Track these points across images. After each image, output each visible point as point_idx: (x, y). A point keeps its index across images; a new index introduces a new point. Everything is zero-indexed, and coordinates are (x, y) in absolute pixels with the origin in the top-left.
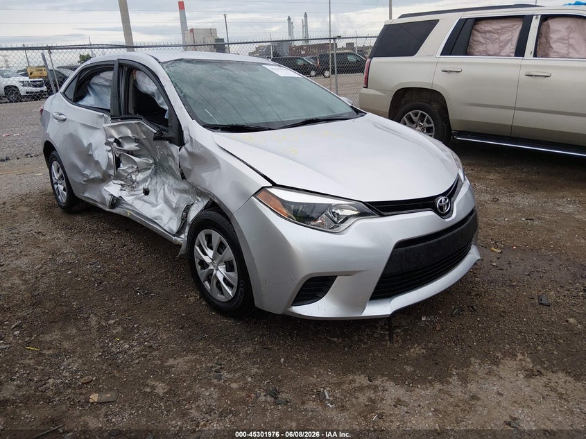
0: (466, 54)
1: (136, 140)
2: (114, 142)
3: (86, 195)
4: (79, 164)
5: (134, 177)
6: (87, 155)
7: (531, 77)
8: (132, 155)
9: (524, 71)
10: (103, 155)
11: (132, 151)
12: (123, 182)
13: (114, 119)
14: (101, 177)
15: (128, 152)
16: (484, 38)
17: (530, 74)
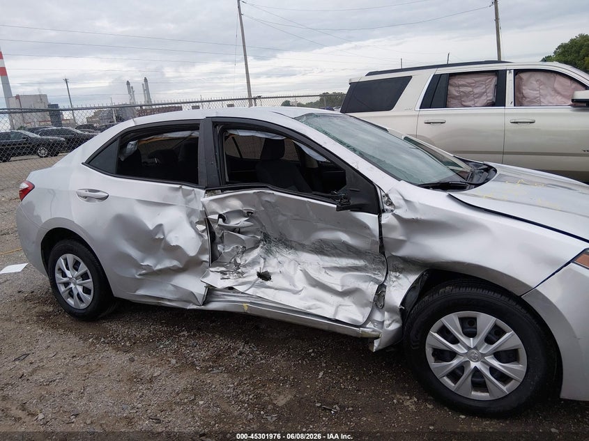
0: (446, 106)
1: (249, 215)
2: (219, 218)
3: (141, 292)
4: (134, 253)
5: (239, 261)
6: (153, 241)
7: (516, 124)
8: (239, 233)
9: (509, 119)
10: (187, 238)
11: (240, 228)
12: (223, 269)
13: (209, 191)
14: (181, 266)
15: (234, 230)
16: (457, 91)
17: (517, 121)
